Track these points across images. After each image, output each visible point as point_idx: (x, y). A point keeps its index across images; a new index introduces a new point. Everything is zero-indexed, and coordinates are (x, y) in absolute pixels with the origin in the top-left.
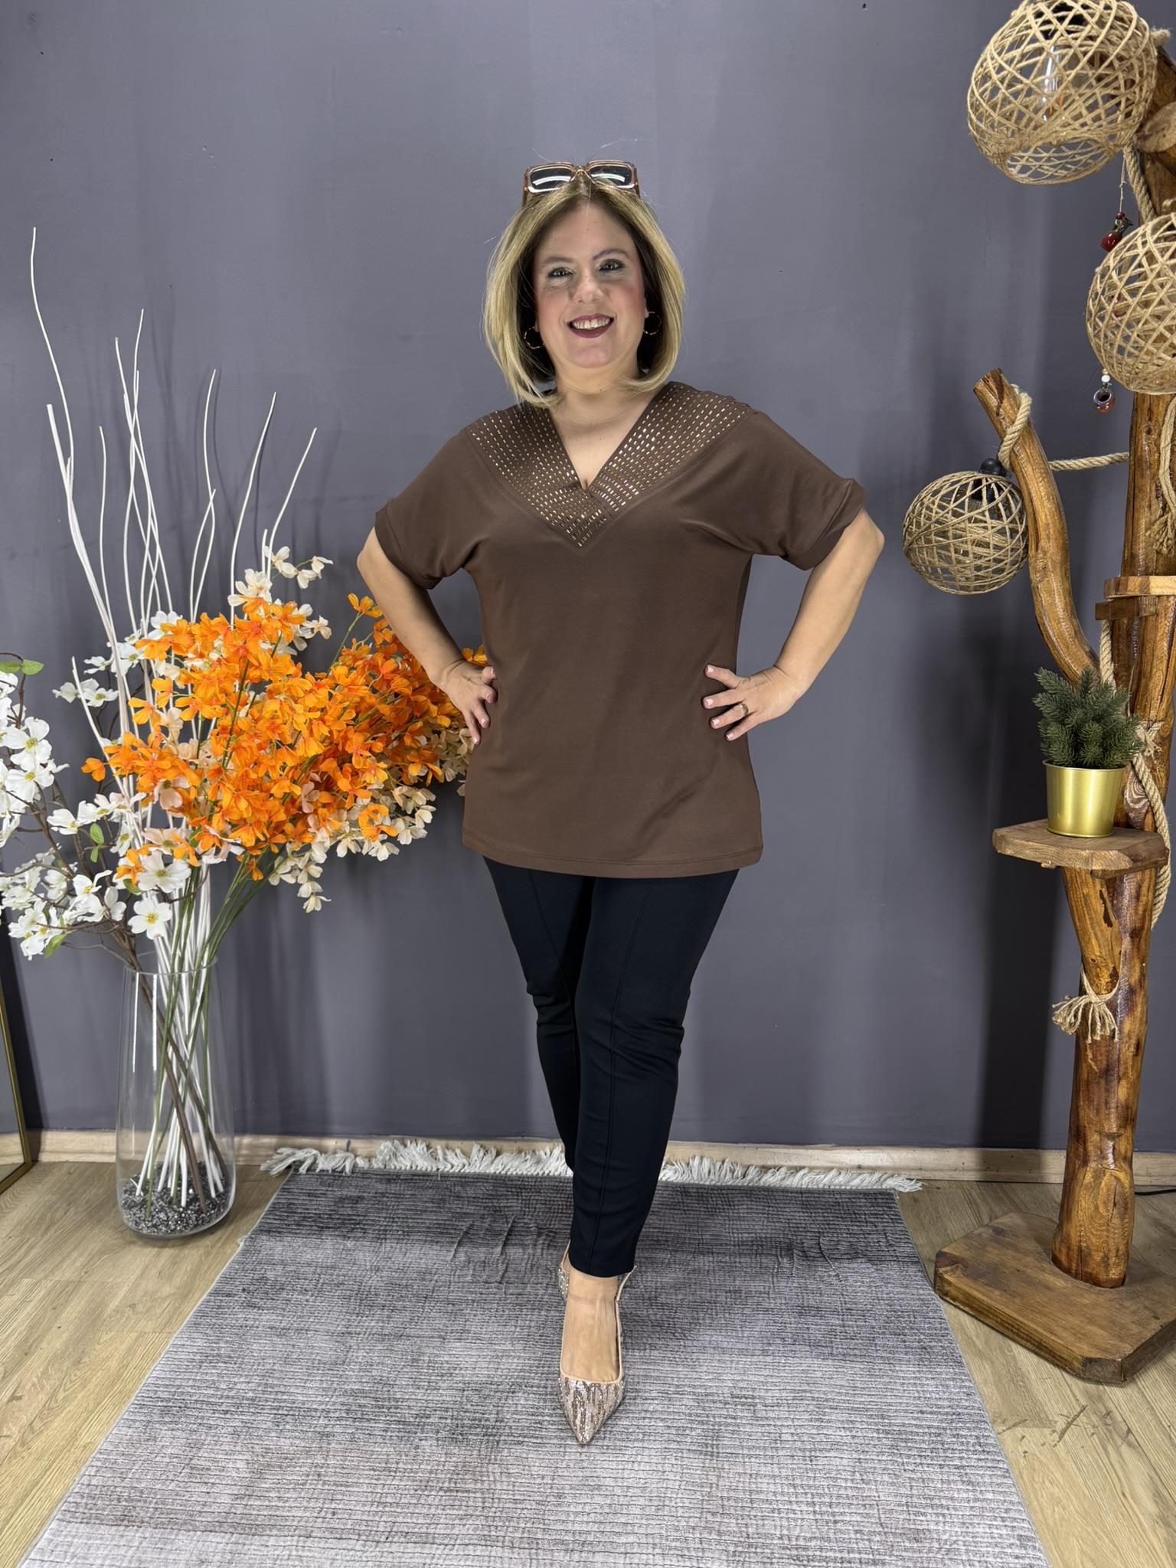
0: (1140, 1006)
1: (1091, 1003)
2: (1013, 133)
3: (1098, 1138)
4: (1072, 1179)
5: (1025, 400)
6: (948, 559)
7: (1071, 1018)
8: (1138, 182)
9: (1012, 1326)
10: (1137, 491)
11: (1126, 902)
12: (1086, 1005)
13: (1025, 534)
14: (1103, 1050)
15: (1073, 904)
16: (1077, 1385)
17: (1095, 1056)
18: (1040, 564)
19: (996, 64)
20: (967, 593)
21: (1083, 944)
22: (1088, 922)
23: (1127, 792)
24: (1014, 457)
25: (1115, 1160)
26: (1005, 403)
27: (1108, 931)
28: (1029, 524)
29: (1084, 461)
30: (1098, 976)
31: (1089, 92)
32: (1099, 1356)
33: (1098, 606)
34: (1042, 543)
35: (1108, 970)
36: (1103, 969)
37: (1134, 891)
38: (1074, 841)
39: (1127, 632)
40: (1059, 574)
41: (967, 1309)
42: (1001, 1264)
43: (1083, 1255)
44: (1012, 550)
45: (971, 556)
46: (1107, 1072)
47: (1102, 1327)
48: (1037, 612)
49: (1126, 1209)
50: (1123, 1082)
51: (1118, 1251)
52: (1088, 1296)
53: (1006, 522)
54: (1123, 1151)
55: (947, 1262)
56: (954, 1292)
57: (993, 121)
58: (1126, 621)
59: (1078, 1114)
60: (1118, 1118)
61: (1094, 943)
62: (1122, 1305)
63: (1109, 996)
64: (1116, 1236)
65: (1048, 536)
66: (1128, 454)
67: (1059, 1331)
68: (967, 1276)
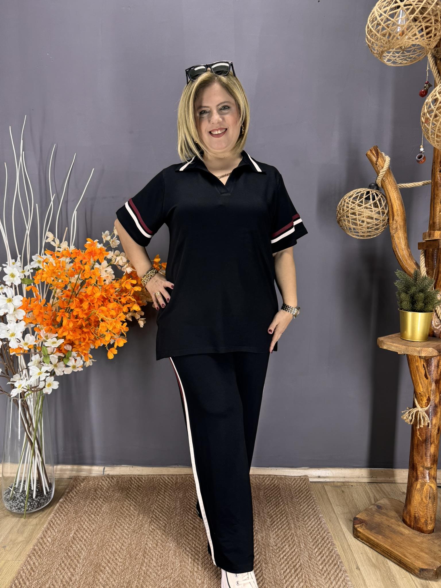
0: (439, 413)
1: (418, 411)
2: (386, 43)
3: (422, 469)
4: (411, 486)
5: (388, 159)
6: (356, 224)
7: (410, 418)
8: (434, 69)
9: (388, 552)
10: (435, 196)
11: (433, 368)
12: (416, 412)
13: (387, 214)
14: (424, 431)
15: (412, 370)
16: (417, 580)
17: (420, 435)
18: (394, 226)
19: (379, 13)
20: (363, 238)
21: (415, 386)
22: (418, 377)
23: (433, 322)
24: (383, 182)
25: (430, 478)
26: (379, 160)
27: (426, 381)
28: (390, 210)
29: (412, 184)
30: (422, 400)
31: (419, 24)
32: (426, 567)
33: (419, 244)
34: (395, 218)
35: (426, 397)
36: (424, 397)
37: (436, 364)
38: (413, 344)
39: (432, 254)
40: (402, 230)
41: (368, 544)
42: (381, 523)
43: (416, 519)
44: (384, 220)
45: (365, 223)
46: (426, 441)
47: (426, 553)
48: (393, 246)
49: (434, 499)
50: (433, 445)
51: (431, 518)
52: (419, 538)
53: (380, 209)
54: (433, 474)
55: (358, 522)
56: (362, 536)
57: (378, 38)
58: (431, 250)
59: (413, 458)
60: (431, 460)
61: (420, 386)
62: (433, 542)
63: (426, 408)
64: (430, 511)
65: (398, 214)
66: (431, 181)
67: (408, 555)
68: (367, 529)
